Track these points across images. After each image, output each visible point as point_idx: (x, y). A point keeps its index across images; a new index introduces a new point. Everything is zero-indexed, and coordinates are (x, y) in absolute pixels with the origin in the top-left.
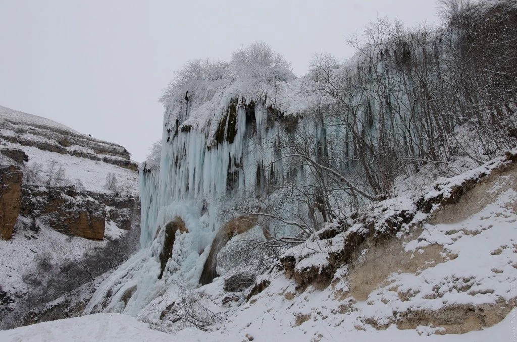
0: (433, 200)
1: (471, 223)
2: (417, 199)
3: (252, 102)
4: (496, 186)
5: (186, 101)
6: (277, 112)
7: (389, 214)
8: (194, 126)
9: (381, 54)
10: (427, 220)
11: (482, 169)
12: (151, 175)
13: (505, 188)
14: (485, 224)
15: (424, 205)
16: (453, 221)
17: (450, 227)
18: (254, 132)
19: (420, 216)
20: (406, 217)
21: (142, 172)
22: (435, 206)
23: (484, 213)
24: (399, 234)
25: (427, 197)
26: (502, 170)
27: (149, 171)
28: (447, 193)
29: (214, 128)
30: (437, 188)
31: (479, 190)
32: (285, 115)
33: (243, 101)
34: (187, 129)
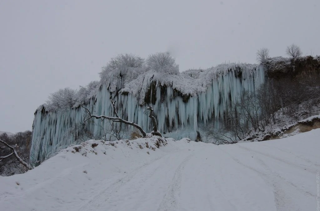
0: (285, 129)
1: (292, 134)
2: (281, 129)
3: (165, 85)
4: (296, 128)
5: (120, 77)
6: (179, 92)
7: (276, 132)
8: (130, 92)
9: (228, 70)
10: (284, 133)
11: (293, 124)
12: (48, 115)
13: (297, 128)
14: (294, 134)
15: (283, 130)
16: (288, 133)
17: (288, 134)
18: (164, 100)
19: (282, 132)
20: (280, 132)
21: (41, 113)
22: (285, 131)
23: (294, 132)
24: (278, 135)
25: (283, 129)
26: (297, 125)
27: (47, 112)
28: (288, 128)
29: (143, 96)
30: (285, 127)
31: (293, 128)
32: (183, 94)
33: (160, 83)
34: (126, 94)
